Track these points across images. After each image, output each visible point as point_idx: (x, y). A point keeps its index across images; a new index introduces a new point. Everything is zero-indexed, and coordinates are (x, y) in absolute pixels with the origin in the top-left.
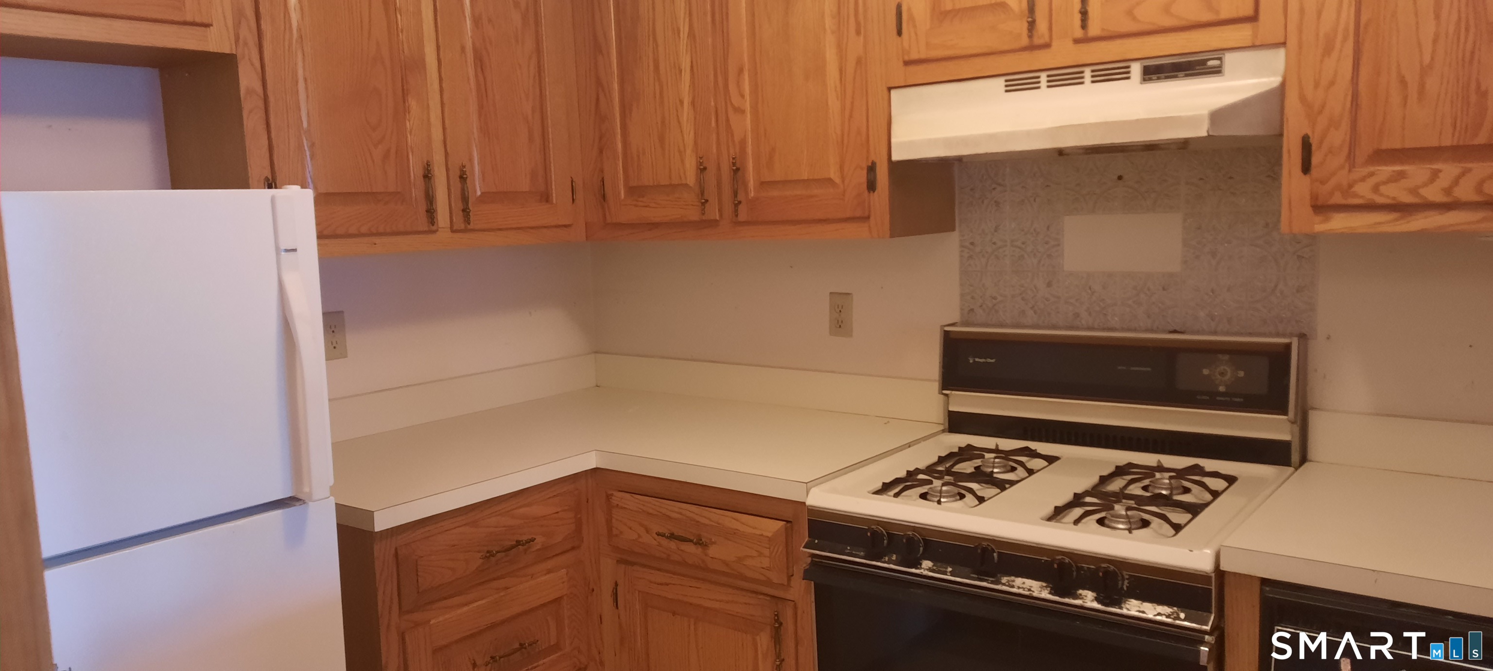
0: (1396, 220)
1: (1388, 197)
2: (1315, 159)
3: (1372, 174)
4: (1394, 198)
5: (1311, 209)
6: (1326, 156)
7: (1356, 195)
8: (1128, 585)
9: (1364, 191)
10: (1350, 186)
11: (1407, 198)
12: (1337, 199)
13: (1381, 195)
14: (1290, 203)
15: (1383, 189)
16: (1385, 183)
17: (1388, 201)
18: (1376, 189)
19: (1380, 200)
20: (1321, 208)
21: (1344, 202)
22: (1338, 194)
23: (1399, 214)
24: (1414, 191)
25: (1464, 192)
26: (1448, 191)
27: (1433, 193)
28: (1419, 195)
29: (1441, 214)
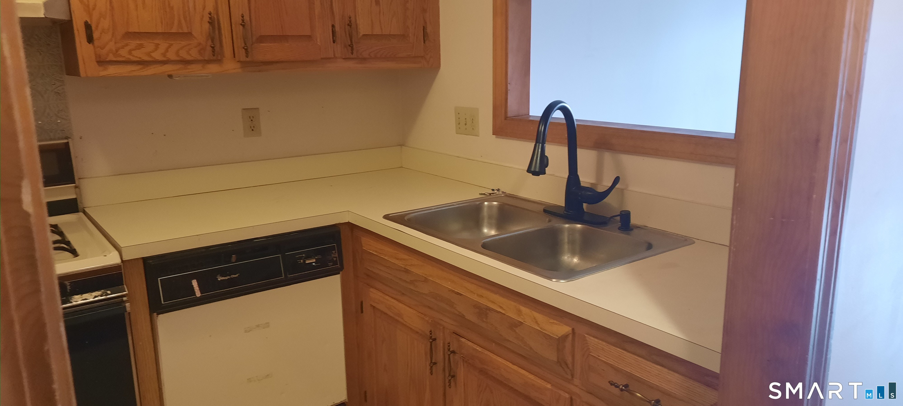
0: (141, 69)
1: (136, 57)
2: (95, 35)
3: (126, 45)
4: (140, 58)
5: (96, 63)
6: (101, 33)
7: (121, 56)
8: (70, 288)
9: (124, 53)
10: (117, 51)
11: (146, 58)
12: (111, 57)
13: (133, 56)
14: (83, 60)
15: (133, 52)
16: (134, 50)
17: (137, 59)
18: (130, 52)
19: (134, 59)
20: (101, 62)
21: (114, 59)
22: (111, 55)
23: (142, 66)
24: (149, 54)
25: (171, 55)
26: (164, 55)
27: (157, 56)
28: (151, 56)
29: (161, 66)
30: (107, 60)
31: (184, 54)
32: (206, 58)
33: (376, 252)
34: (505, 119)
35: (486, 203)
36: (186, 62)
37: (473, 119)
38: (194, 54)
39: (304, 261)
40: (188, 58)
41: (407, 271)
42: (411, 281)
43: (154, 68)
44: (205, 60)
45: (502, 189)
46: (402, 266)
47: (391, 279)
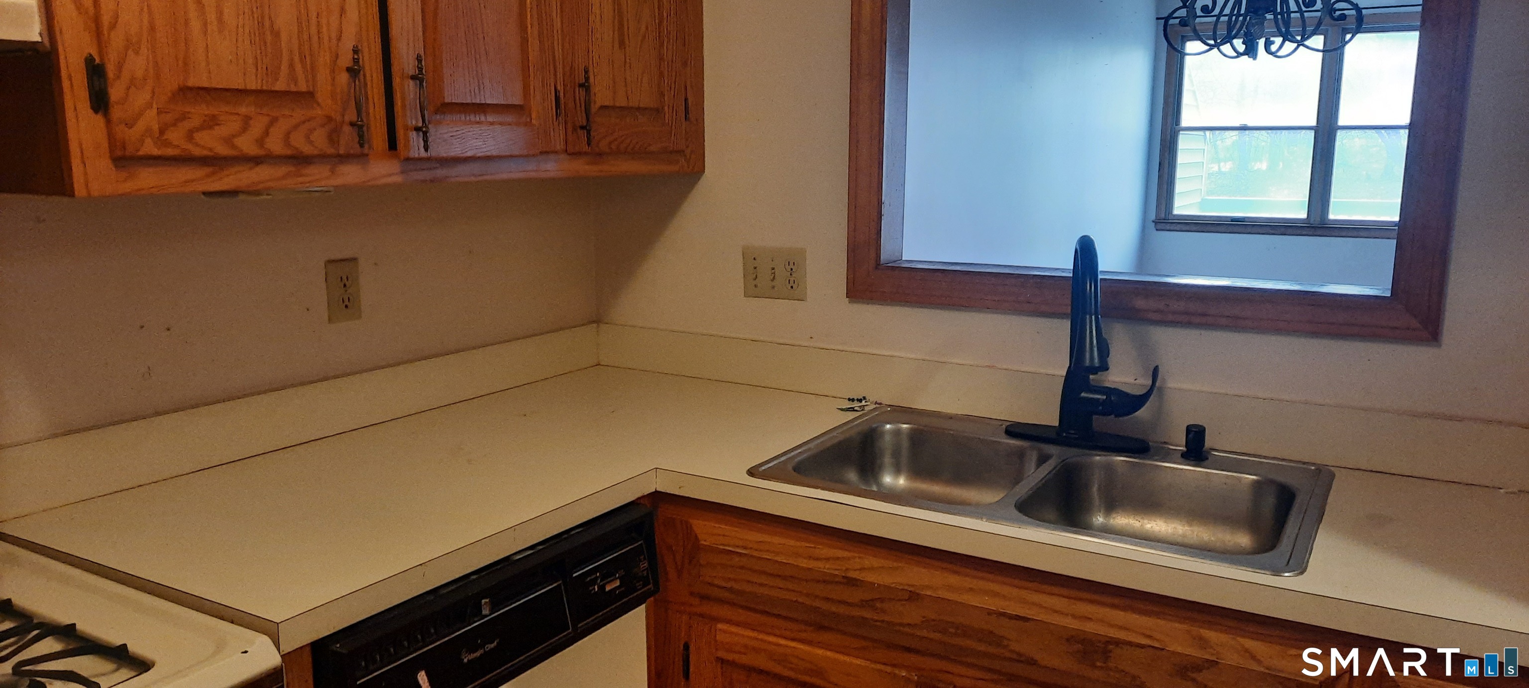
0: (208, 176)
1: (203, 147)
2: (115, 93)
3: (184, 117)
4: (211, 150)
5: (109, 162)
6: (128, 88)
7: (170, 145)
9: (178, 137)
10: (162, 132)
11: (222, 150)
12: (149, 148)
13: (197, 145)
14: (81, 154)
15: (198, 136)
16: (198, 129)
17: (206, 153)
18: (190, 136)
19: (197, 152)
20: (124, 160)
21: (156, 152)
22: (148, 141)
23: (211, 169)
24: (228, 141)
25: (275, 145)
26: (260, 142)
27: (246, 145)
28: (233, 147)
29: (251, 169)
30: (141, 153)
31: (299, 143)
32: (341, 152)
33: (745, 548)
34: (876, 268)
35: (888, 426)
36: (300, 160)
37: (792, 269)
38: (320, 141)
39: (602, 588)
40: (307, 149)
41: (851, 582)
42: (862, 601)
43: (236, 173)
44: (339, 156)
45: (872, 397)
46: (837, 572)
47: (796, 601)
